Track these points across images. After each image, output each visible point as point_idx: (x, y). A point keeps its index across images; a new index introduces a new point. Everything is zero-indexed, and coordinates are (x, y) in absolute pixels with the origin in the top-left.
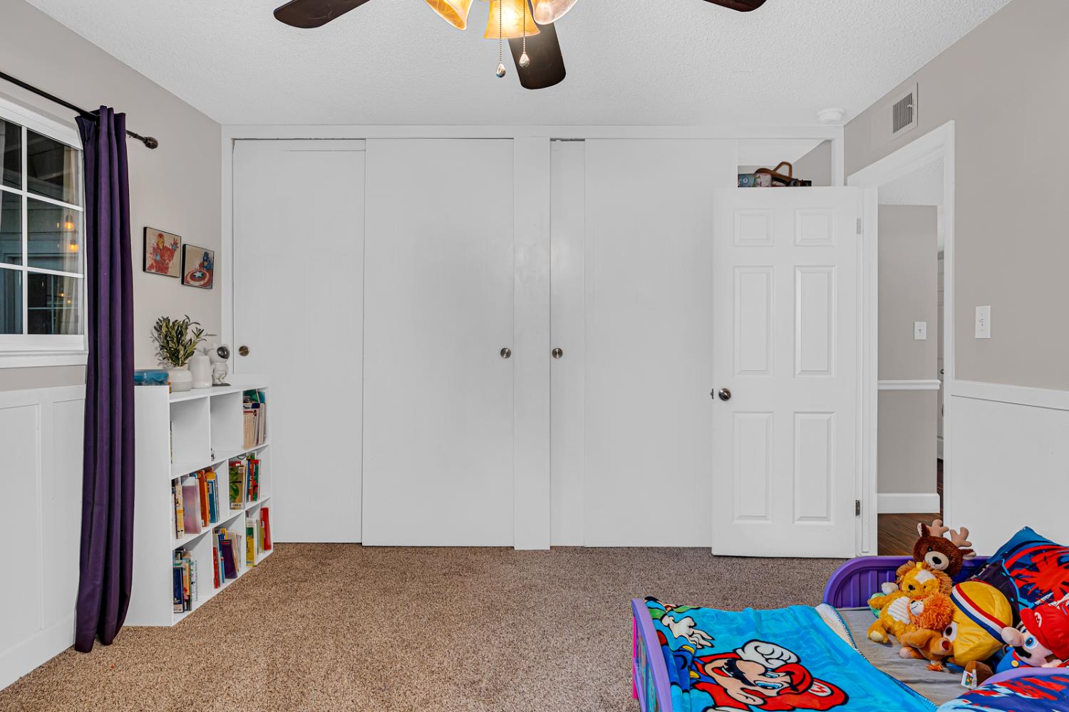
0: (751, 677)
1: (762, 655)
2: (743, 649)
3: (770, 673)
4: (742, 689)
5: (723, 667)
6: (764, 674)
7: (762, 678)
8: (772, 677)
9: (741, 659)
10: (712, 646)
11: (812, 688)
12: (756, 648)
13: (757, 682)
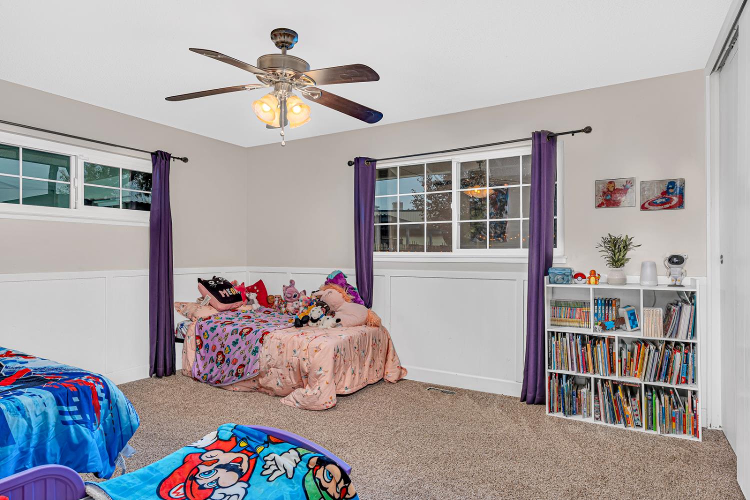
0: (222, 472)
1: (231, 496)
2: (246, 489)
3: (214, 485)
4: (218, 460)
5: (241, 466)
6: (217, 480)
7: (215, 477)
8: (211, 482)
9: (238, 481)
10: (261, 474)
11: (182, 489)
12: (238, 495)
13: (216, 471)
